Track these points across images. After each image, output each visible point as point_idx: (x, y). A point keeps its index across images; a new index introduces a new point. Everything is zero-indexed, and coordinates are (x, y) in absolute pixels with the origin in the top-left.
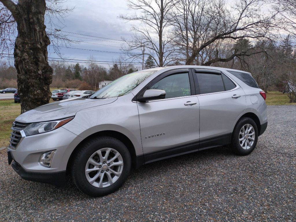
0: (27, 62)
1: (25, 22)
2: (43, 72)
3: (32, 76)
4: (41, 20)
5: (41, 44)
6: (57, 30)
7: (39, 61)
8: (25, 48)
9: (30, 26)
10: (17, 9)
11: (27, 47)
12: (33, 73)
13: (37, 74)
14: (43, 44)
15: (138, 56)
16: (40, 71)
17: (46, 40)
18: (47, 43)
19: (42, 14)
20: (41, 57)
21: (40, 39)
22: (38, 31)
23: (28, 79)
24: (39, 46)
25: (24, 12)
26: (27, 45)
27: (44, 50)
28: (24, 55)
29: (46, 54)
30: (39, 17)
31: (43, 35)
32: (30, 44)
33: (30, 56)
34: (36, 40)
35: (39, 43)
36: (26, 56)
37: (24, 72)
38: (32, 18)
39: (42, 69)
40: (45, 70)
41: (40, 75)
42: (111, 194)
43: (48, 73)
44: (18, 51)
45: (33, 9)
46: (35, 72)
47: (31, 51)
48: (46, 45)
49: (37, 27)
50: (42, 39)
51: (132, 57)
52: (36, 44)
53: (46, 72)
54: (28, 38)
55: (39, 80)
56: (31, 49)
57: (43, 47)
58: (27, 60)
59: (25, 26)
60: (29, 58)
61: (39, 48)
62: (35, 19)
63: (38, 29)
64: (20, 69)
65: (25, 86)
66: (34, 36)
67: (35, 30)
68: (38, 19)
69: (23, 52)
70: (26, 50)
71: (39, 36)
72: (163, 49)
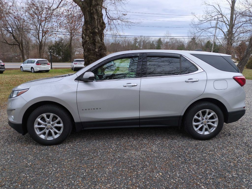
0: (88, 43)
1: (88, 13)
2: (99, 50)
3: (91, 53)
4: (99, 10)
5: (98, 29)
6: (124, 15)
7: (95, 42)
8: (87, 33)
9: (91, 16)
10: (83, 4)
11: (88, 32)
12: (92, 51)
13: (95, 52)
14: (100, 28)
15: (206, 29)
16: (97, 49)
17: (102, 25)
18: (103, 27)
19: (100, 6)
20: (97, 39)
21: (98, 25)
22: (96, 19)
23: (89, 55)
24: (97, 31)
25: (88, 5)
26: (88, 31)
27: (101, 33)
28: (86, 38)
29: (103, 36)
30: (97, 8)
31: (100, 21)
32: (91, 29)
33: (90, 39)
34: (95, 26)
35: (97, 28)
36: (88, 38)
37: (87, 50)
38: (92, 10)
39: (98, 47)
40: (101, 48)
41: (97, 52)
42: (53, 146)
43: (103, 51)
44: (84, 35)
45: (94, 3)
46: (93, 50)
47: (91, 34)
48: (103, 29)
49: (96, 16)
50: (100, 25)
51: (200, 30)
52: (95, 29)
53: (101, 50)
54: (90, 25)
55: (97, 56)
56: (91, 33)
57: (101, 31)
58: (88, 41)
59: (88, 15)
60: (89, 40)
61: (96, 32)
62: (94, 10)
63: (96, 17)
64: (85, 48)
65: (87, 61)
66: (93, 23)
67: (94, 18)
68: (96, 10)
69: (86, 35)
70: (88, 34)
71: (97, 22)
72: (235, 21)
